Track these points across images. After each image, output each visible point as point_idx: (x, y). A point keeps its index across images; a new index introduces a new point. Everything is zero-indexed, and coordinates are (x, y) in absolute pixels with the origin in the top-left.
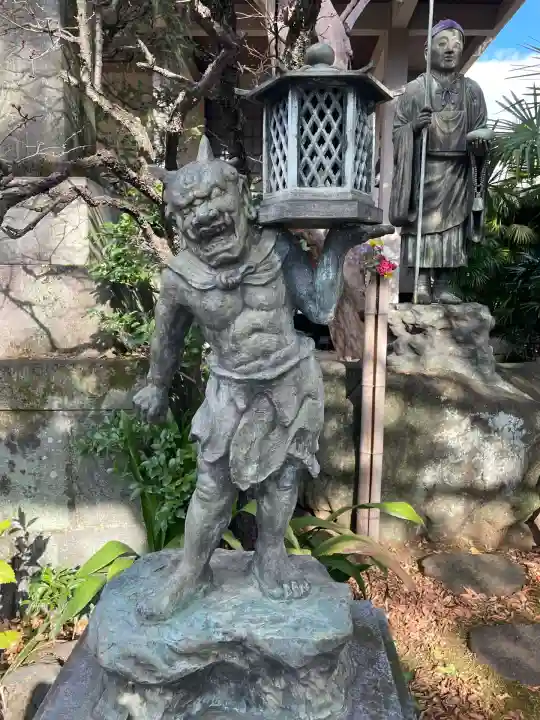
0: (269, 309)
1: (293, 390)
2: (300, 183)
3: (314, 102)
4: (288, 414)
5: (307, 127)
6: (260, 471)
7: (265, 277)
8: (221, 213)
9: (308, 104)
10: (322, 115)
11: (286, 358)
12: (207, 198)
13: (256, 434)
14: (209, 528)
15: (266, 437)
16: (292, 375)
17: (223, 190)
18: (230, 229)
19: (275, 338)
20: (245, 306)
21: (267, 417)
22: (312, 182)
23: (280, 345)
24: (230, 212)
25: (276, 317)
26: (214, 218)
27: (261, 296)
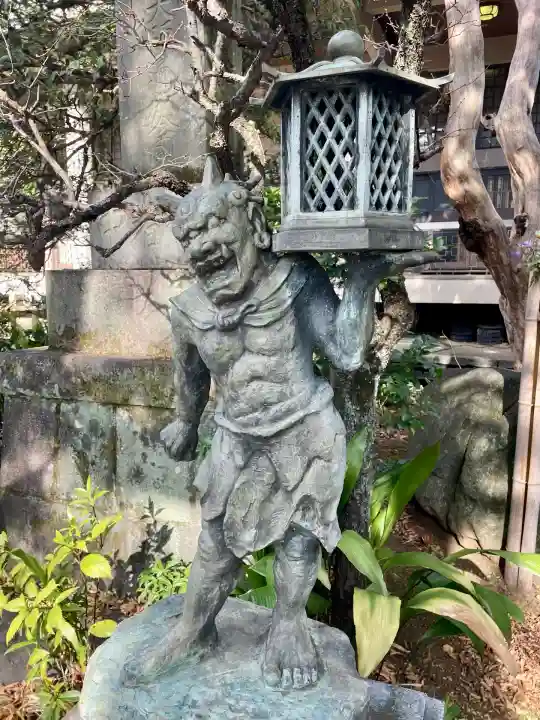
0: (273, 352)
1: (295, 451)
2: (305, 207)
3: (322, 108)
4: (291, 476)
5: (313, 139)
6: (257, 539)
7: (267, 317)
8: (217, 245)
9: (314, 111)
10: (330, 123)
11: (289, 412)
12: (203, 229)
13: (256, 495)
14: (208, 590)
15: (267, 499)
16: (294, 432)
17: (222, 219)
18: (230, 261)
19: (277, 388)
20: (245, 350)
21: (267, 477)
22: (321, 208)
23: (282, 397)
24: (228, 244)
25: (279, 364)
26: (209, 252)
27: (260, 339)
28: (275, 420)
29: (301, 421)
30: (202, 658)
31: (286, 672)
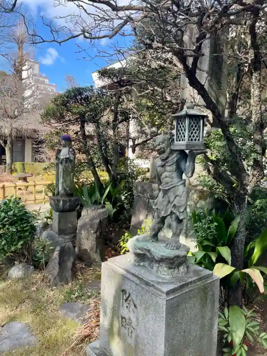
0: (170, 172)
1: (172, 193)
2: (177, 141)
3: (181, 121)
4: (172, 199)
5: (179, 126)
6: (164, 214)
7: (169, 164)
8: (161, 148)
9: (179, 121)
10: (182, 124)
11: (172, 185)
12: (159, 145)
13: (165, 203)
14: (156, 226)
15: (167, 205)
16: (172, 189)
17: (163, 143)
18: (164, 152)
19: (171, 179)
20: (165, 171)
21: (167, 200)
22: (180, 141)
23: (172, 181)
24: (163, 148)
25: (172, 174)
26: (160, 150)
27: (168, 168)
28: (168, 186)
29: (175, 186)
30: (153, 241)
31: (168, 245)
